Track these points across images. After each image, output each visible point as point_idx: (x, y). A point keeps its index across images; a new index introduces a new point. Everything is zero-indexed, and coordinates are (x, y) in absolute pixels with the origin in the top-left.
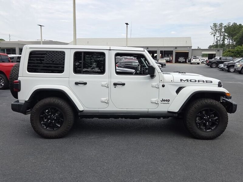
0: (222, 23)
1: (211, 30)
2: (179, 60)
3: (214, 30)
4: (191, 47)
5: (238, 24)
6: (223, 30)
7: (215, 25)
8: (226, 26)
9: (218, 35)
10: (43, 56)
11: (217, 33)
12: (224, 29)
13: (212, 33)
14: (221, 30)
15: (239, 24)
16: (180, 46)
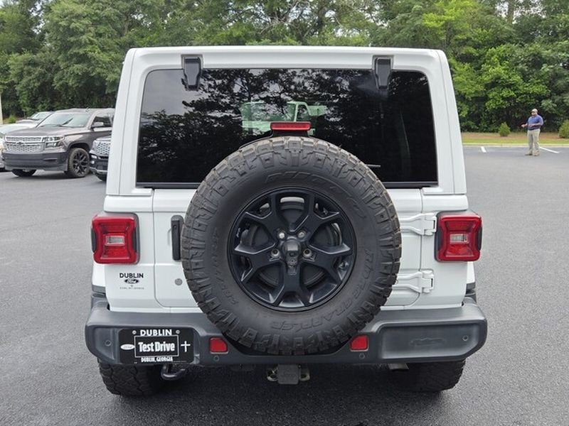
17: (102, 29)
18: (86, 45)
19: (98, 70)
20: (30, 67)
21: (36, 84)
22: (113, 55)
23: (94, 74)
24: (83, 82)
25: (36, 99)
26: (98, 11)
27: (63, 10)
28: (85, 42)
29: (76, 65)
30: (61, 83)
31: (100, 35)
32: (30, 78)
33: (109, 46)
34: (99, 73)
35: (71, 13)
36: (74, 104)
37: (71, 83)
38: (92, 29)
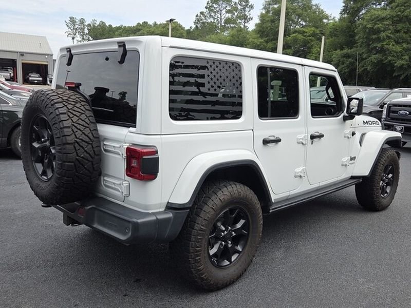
0: (84, 18)
1: (67, 29)
2: (31, 78)
3: (72, 28)
4: (52, 55)
5: (107, 25)
6: (86, 31)
7: (72, 20)
8: (89, 25)
9: (80, 39)
10: (201, 72)
11: (77, 34)
12: (88, 29)
13: (69, 34)
14: (84, 30)
15: (109, 25)
16: (29, 51)
17: (400, 26)
18: (384, 40)
19: (390, 58)
20: (344, 59)
21: (346, 70)
22: (404, 46)
23: (386, 61)
24: (377, 68)
25: (347, 80)
26: (399, 13)
27: (371, 16)
28: (383, 38)
29: (374, 56)
30: (362, 69)
31: (398, 31)
32: (343, 66)
33: (403, 39)
34: (390, 61)
35: (377, 17)
36: (371, 83)
37: (369, 68)
38: (391, 27)
